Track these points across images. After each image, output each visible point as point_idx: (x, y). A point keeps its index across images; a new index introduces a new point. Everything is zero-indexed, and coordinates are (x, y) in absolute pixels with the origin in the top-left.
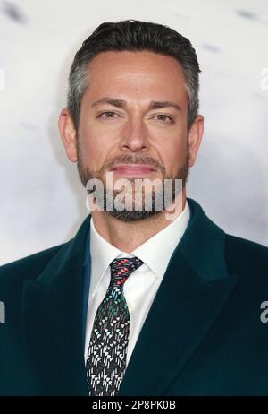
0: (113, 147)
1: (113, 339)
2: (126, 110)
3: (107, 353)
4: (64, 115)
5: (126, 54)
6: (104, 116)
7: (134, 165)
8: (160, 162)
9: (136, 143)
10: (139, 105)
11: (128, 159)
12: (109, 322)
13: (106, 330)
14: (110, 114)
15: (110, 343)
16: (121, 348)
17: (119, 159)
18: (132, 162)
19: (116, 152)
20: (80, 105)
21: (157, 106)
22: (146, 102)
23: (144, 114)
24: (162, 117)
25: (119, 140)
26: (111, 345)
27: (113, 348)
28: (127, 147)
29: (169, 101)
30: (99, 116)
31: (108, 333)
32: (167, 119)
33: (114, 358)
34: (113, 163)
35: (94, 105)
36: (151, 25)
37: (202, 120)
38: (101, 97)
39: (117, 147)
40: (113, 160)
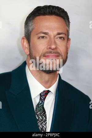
0: (44, 49)
1: (42, 120)
2: (48, 35)
3: (40, 125)
4: (23, 39)
5: (47, 17)
6: (41, 38)
7: (52, 54)
8: (61, 53)
9: (53, 47)
10: (53, 33)
11: (51, 52)
12: (41, 113)
13: (40, 116)
14: (43, 37)
15: (41, 121)
16: (45, 123)
17: (47, 52)
18: (52, 53)
19: (46, 50)
20: (30, 35)
21: (59, 34)
22: (56, 33)
23: (55, 37)
24: (61, 38)
25: (47, 46)
26: (42, 122)
27: (42, 123)
28: (50, 48)
29: (63, 32)
30: (39, 38)
31: (41, 118)
32: (62, 38)
33: (42, 127)
34: (45, 54)
35: (37, 34)
36: (55, 7)
37: (70, 40)
38: (40, 31)
39: (46, 48)
40: (45, 53)
